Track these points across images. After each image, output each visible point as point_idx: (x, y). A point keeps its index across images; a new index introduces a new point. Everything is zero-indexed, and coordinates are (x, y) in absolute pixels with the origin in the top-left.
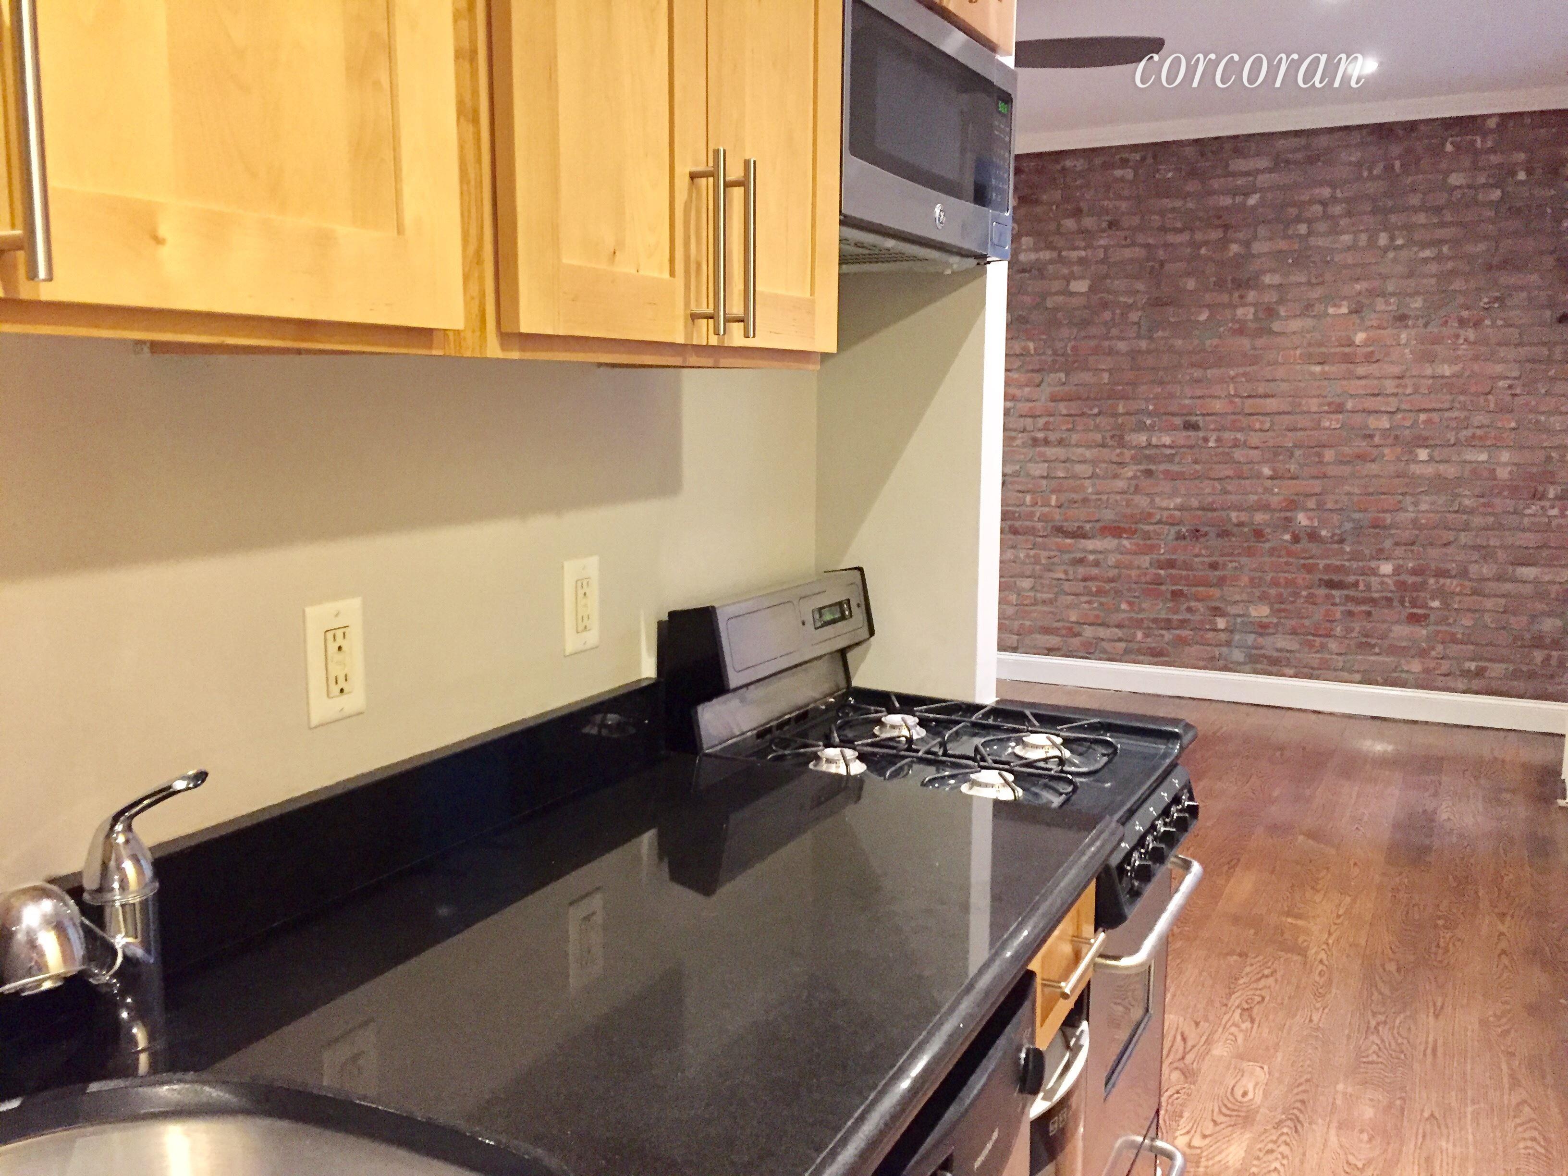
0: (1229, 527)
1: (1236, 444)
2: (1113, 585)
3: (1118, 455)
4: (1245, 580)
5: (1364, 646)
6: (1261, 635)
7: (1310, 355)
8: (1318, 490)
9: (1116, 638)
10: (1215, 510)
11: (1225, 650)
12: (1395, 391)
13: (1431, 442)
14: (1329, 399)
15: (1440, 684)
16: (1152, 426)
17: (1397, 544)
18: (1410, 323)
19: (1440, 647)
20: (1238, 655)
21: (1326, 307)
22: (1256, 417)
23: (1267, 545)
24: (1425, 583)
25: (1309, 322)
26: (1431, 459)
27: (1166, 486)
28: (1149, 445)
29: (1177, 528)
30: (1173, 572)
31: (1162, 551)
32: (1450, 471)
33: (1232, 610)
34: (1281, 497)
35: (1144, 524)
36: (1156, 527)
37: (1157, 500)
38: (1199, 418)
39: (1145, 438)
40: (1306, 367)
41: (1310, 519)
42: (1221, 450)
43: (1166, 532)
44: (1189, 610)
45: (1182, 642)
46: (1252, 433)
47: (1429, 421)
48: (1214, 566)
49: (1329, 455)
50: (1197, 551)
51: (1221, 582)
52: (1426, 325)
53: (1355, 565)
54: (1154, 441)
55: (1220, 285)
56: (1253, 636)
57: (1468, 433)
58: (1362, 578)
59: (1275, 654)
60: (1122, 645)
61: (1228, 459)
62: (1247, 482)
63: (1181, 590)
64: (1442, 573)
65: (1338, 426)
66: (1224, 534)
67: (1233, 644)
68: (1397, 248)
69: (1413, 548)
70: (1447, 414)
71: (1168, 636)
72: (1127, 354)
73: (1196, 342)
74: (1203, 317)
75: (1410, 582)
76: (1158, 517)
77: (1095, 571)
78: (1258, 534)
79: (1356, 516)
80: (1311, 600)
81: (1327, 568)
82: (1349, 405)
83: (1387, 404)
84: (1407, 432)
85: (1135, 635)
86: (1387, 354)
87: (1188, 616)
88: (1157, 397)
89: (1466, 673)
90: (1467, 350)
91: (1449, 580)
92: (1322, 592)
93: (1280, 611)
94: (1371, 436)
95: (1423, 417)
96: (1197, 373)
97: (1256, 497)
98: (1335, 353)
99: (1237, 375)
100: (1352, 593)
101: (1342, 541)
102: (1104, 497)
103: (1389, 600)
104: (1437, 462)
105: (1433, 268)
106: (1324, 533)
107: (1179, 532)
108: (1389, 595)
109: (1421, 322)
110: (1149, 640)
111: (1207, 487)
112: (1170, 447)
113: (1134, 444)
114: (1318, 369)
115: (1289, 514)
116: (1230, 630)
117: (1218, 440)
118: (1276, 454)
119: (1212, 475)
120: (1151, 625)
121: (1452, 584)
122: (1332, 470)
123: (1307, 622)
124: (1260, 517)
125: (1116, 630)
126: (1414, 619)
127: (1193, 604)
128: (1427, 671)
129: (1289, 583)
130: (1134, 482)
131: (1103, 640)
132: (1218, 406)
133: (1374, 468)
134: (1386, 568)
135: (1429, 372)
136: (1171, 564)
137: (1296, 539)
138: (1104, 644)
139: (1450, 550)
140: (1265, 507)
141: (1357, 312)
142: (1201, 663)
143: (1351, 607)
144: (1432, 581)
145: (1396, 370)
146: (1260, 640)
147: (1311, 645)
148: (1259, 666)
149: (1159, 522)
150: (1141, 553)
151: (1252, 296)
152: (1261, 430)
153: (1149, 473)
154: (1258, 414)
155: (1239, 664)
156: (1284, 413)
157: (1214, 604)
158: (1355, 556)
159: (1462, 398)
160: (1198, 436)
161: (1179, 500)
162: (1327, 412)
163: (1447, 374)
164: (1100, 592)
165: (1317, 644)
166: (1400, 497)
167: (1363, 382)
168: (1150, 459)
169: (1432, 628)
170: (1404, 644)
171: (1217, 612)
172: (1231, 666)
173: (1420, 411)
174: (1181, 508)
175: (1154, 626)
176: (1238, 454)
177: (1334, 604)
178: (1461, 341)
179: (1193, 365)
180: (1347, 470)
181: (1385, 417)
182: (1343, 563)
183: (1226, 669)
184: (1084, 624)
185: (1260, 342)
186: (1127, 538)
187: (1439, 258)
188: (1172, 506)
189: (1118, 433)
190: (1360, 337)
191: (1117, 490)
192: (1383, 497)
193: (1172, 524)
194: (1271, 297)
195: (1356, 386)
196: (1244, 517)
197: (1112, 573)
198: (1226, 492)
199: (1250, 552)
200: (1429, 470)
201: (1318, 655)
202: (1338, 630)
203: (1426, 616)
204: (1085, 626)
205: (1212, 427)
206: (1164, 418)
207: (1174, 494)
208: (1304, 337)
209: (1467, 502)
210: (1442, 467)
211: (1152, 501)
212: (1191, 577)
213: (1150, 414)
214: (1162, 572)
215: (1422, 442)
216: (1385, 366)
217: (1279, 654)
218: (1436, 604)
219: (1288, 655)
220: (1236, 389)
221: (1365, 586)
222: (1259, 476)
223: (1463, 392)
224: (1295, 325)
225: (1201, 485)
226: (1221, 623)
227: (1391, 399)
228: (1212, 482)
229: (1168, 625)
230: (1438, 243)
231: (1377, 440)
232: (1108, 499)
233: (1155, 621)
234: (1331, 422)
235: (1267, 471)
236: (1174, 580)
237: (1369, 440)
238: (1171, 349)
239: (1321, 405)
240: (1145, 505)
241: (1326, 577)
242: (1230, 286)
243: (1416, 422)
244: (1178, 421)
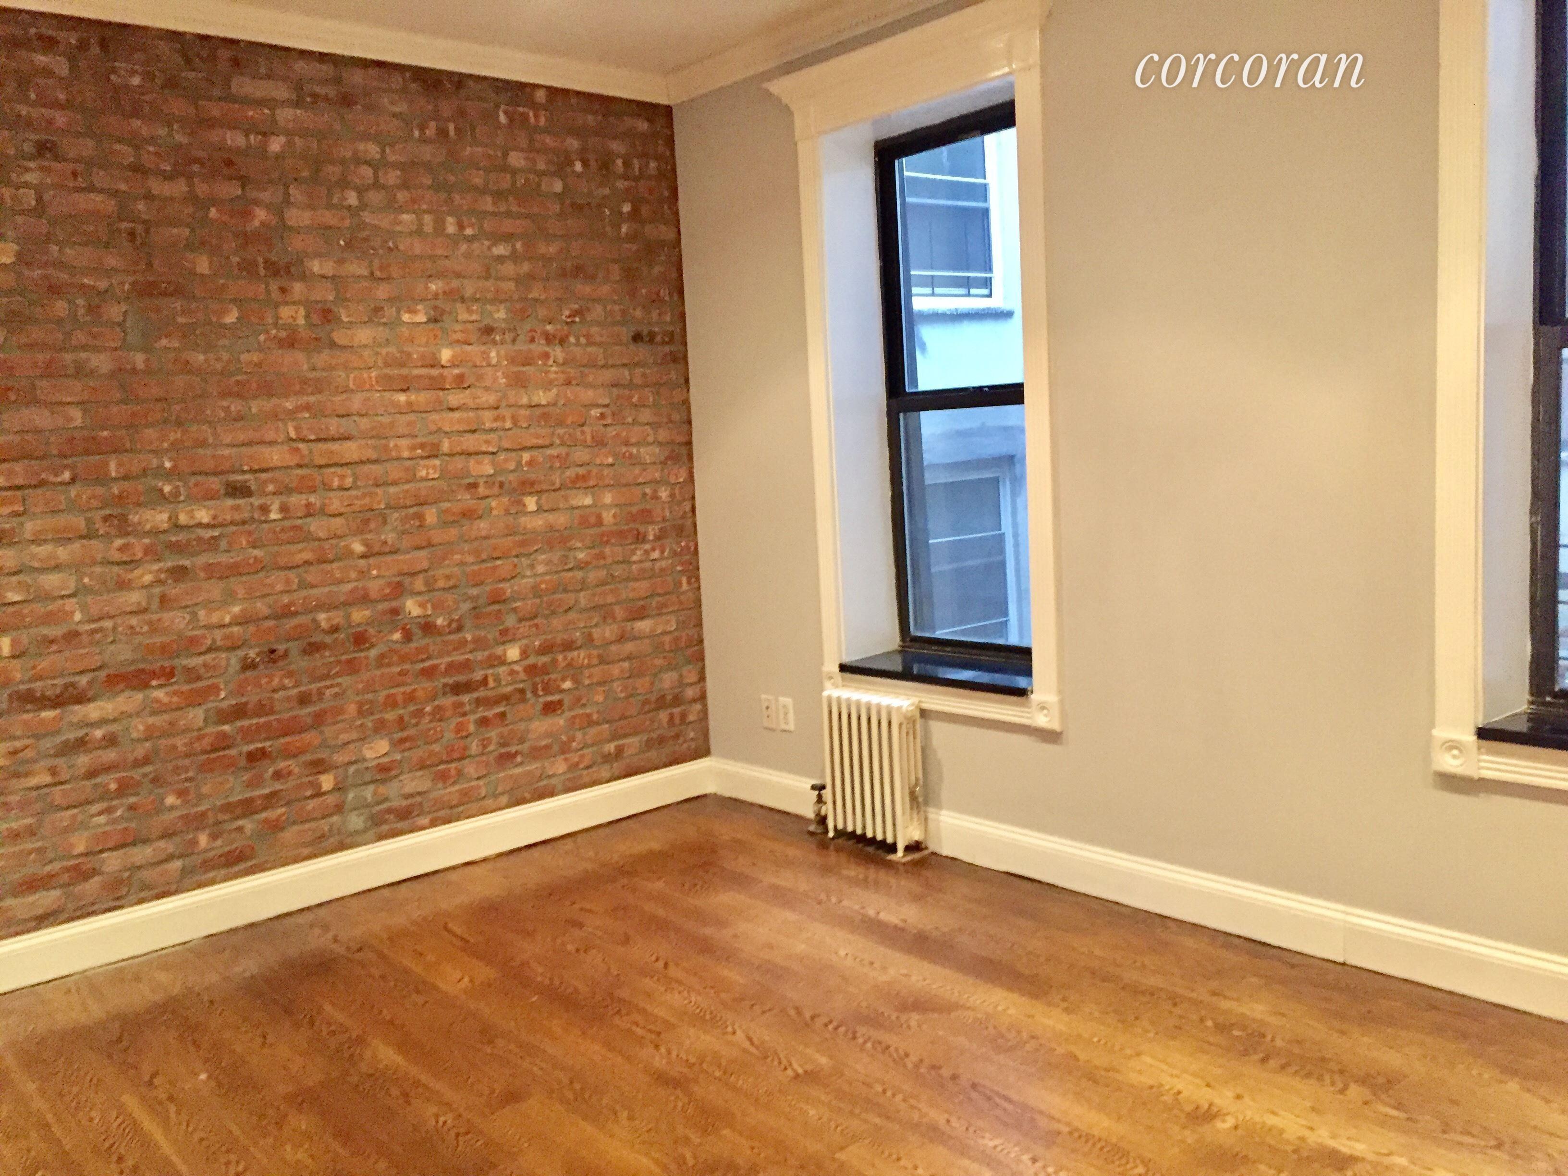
0: (317, 638)
1: (310, 512)
2: (148, 769)
3: (120, 549)
4: (352, 709)
5: (506, 759)
6: (383, 781)
7: (389, 378)
8: (425, 565)
9: (163, 856)
10: (296, 614)
11: (335, 818)
12: (495, 425)
13: (537, 487)
14: (419, 440)
15: (586, 779)
16: (176, 494)
17: (521, 620)
18: (498, 338)
19: (579, 735)
20: (356, 821)
21: (398, 312)
22: (332, 470)
23: (373, 653)
24: (554, 661)
25: (382, 333)
26: (540, 510)
27: (215, 590)
28: (178, 527)
29: (240, 653)
30: (246, 723)
31: (223, 695)
32: (560, 520)
33: (339, 758)
34: (381, 582)
35: (187, 657)
36: (208, 657)
37: (202, 613)
38: (247, 476)
39: (165, 516)
40: (387, 395)
41: (422, 605)
42: (287, 523)
43: (224, 663)
44: (278, 775)
45: (276, 827)
46: (332, 494)
47: (530, 463)
48: (304, 700)
49: (431, 515)
50: (276, 682)
51: (319, 719)
52: (514, 341)
53: (480, 656)
54: (183, 519)
55: (248, 268)
56: (371, 788)
57: (570, 473)
58: (490, 671)
59: (405, 803)
60: (178, 864)
61: (300, 536)
62: (335, 565)
63: (264, 748)
64: (569, 646)
65: (436, 476)
66: (313, 648)
67: (346, 807)
68: (470, 240)
69: (536, 621)
70: (549, 452)
71: (248, 825)
72: (112, 375)
73: (225, 356)
74: (231, 318)
75: (540, 664)
76: (209, 642)
77: (110, 755)
78: (360, 640)
79: (474, 591)
80: (439, 715)
81: (452, 668)
82: (446, 446)
83: (487, 442)
84: (511, 477)
85: (194, 842)
86: (480, 378)
87: (278, 786)
88: (175, 446)
89: (607, 759)
90: (556, 373)
91: (575, 653)
92: (448, 701)
93: (402, 741)
94: (474, 486)
95: (526, 456)
96: (236, 406)
97: (349, 587)
98: (419, 377)
99: (298, 409)
100: (481, 693)
101: (460, 629)
102: (108, 624)
103: (522, 691)
104: (546, 511)
105: (509, 269)
106: (440, 621)
107: (246, 658)
108: (521, 686)
109: (508, 337)
110: (219, 842)
111: (277, 580)
112: (214, 526)
113: (148, 527)
114: (402, 398)
115: (394, 604)
116: (339, 788)
117: (284, 509)
118: (367, 521)
119: (282, 561)
120: (221, 817)
121: (580, 656)
122: (437, 536)
123: (436, 747)
124: (359, 615)
125: (162, 844)
126: (550, 709)
127: (282, 765)
128: (574, 767)
129: (410, 698)
130: (157, 590)
131: (139, 868)
132: (275, 456)
133: (483, 526)
134: (513, 653)
135: (525, 400)
136: (239, 712)
137: (408, 637)
138: (146, 875)
139: (572, 615)
140: (364, 599)
141: (436, 321)
142: (306, 851)
143: (482, 712)
144: (560, 657)
145: (490, 398)
146: (382, 789)
147: (443, 777)
148: (385, 828)
149: (210, 650)
150: (189, 706)
151: (298, 288)
152: (342, 488)
153: (179, 573)
154: (336, 465)
155: (357, 832)
156: (370, 461)
157: (308, 757)
158: (480, 643)
159: (561, 431)
160: (252, 505)
161: (236, 609)
162: (422, 458)
163: (544, 402)
164: (124, 789)
165: (453, 772)
166: (516, 560)
167: (457, 415)
168: (177, 548)
169: (568, 714)
170: (543, 743)
171: (319, 766)
172: (348, 841)
173: (525, 449)
174: (243, 621)
175: (227, 817)
176: (317, 526)
177: (464, 714)
178: (551, 362)
179: (223, 395)
180: (454, 532)
181: (487, 459)
182: (466, 657)
183: (342, 847)
184: (101, 851)
185: (323, 358)
186: (161, 686)
187: (514, 257)
188: (227, 619)
189: (116, 511)
190: (446, 355)
191: (128, 609)
192: (499, 562)
193: (233, 648)
194: (326, 294)
195: (450, 421)
196: (337, 617)
197: (140, 751)
198: (304, 585)
199: (352, 667)
200: (538, 522)
201: (457, 787)
202: (474, 747)
203: (560, 702)
204: (105, 855)
205: (271, 488)
206: (193, 480)
207: (230, 597)
208: (377, 353)
209: (581, 555)
210: (551, 517)
211: (194, 614)
212: (274, 723)
213: (169, 475)
214: (226, 728)
215: (528, 486)
216: (479, 392)
217: (409, 801)
218: (567, 685)
219: (418, 799)
220: (297, 429)
221: (495, 680)
222: (349, 553)
223: (560, 423)
224: (364, 335)
225: (268, 581)
226: (327, 782)
227: (492, 436)
228: (282, 573)
229: (247, 808)
230: (508, 237)
231: (482, 490)
232: (114, 628)
233: (227, 808)
234: (428, 470)
235: (358, 547)
236: (248, 735)
237: (473, 490)
238: (187, 368)
239: (413, 448)
240: (182, 626)
241: (450, 680)
242: (262, 272)
243: (519, 464)
244: (215, 483)
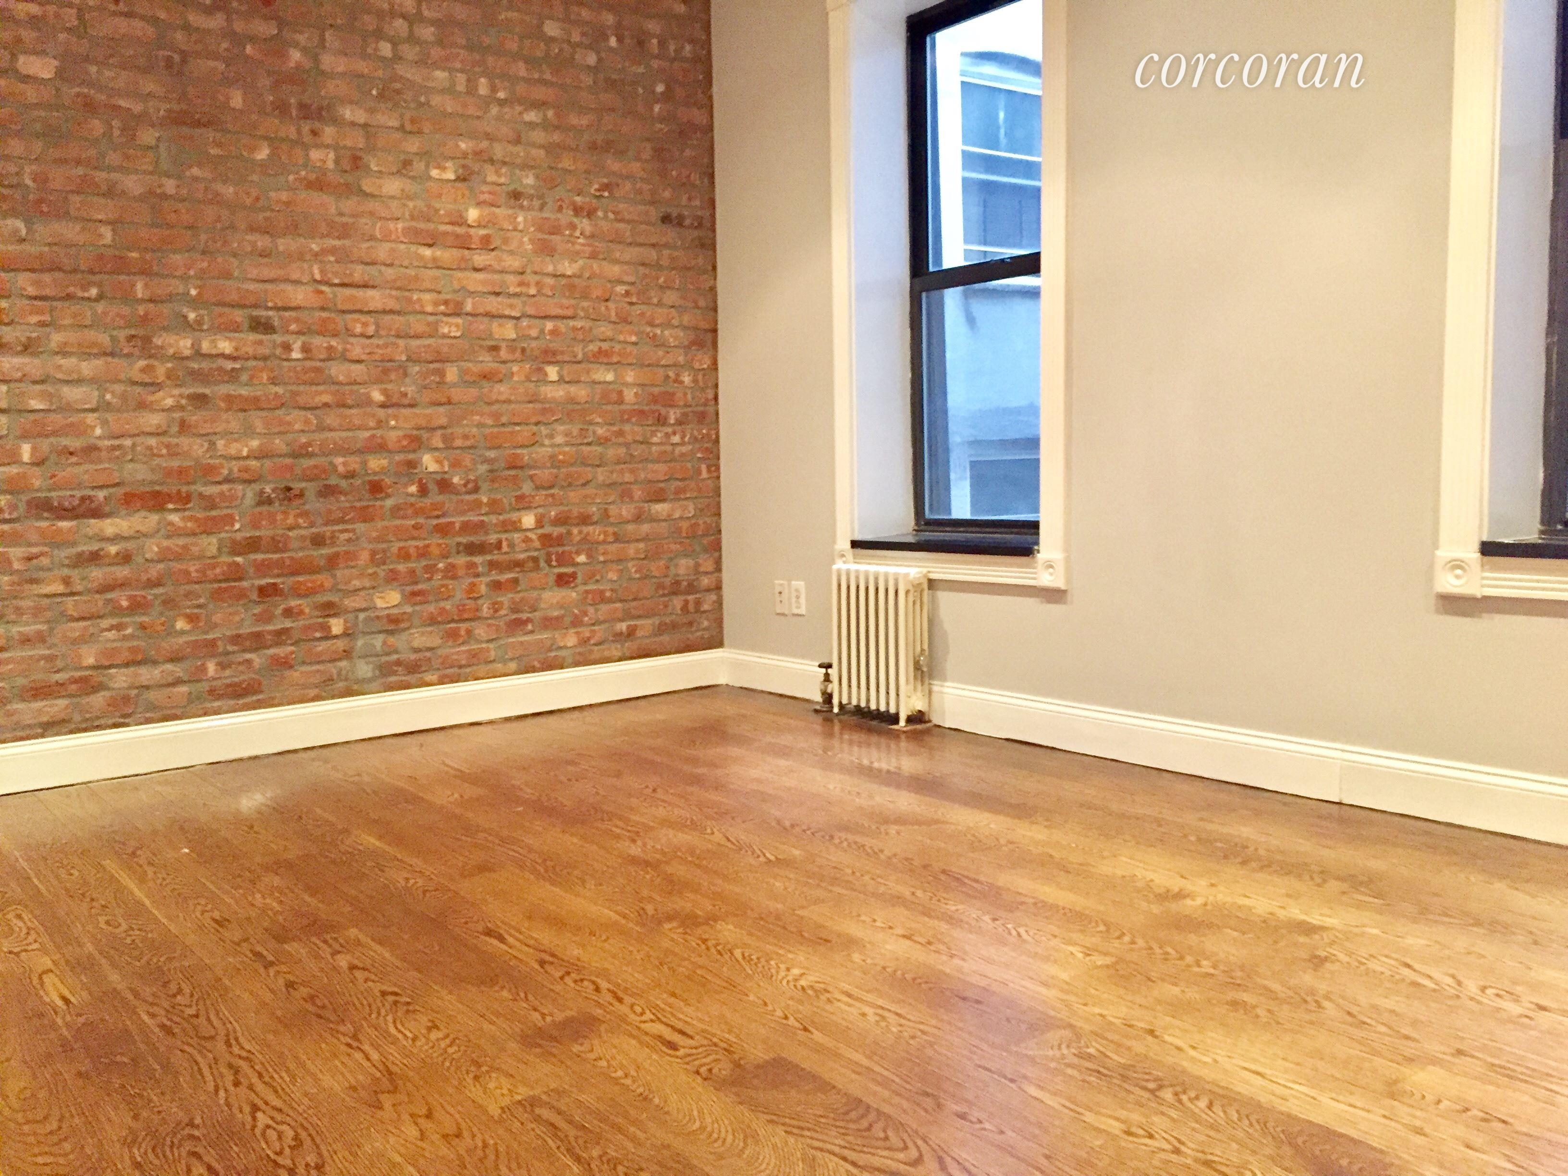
0: (333, 481)
1: (331, 355)
2: (160, 590)
3: (143, 370)
4: (365, 556)
5: (517, 625)
6: (391, 632)
7: (417, 232)
8: (443, 421)
9: (170, 679)
10: (311, 455)
11: (343, 664)
12: (518, 290)
13: (559, 358)
14: (444, 296)
15: (596, 656)
16: (199, 322)
17: (537, 488)
18: (525, 203)
19: (591, 610)
20: (364, 669)
21: (427, 166)
22: (356, 316)
23: (389, 503)
24: (569, 533)
25: (411, 187)
26: (561, 380)
27: (233, 422)
28: (198, 354)
29: (256, 487)
30: (260, 557)
31: (237, 526)
32: (581, 392)
33: (350, 603)
34: (400, 433)
35: (205, 484)
36: (225, 487)
37: (220, 444)
38: (271, 313)
39: (188, 343)
40: (413, 248)
41: (439, 462)
42: (308, 364)
43: (240, 494)
44: (288, 613)
45: (285, 664)
46: (352, 340)
47: (554, 332)
48: (318, 541)
49: (452, 373)
50: (291, 521)
51: (332, 562)
52: (541, 209)
53: (493, 519)
54: (205, 347)
55: (282, 108)
56: (381, 637)
57: (593, 347)
58: (504, 536)
59: (413, 657)
60: (183, 689)
61: (318, 377)
62: (354, 411)
63: (274, 584)
64: (585, 520)
65: (458, 334)
66: (328, 491)
67: (354, 654)
68: (502, 103)
69: (552, 491)
70: (571, 323)
71: (257, 659)
72: (142, 198)
73: (254, 193)
74: (263, 154)
75: (555, 534)
76: (225, 472)
77: (122, 572)
78: (376, 488)
79: (492, 454)
80: (451, 572)
81: (466, 527)
82: (469, 307)
83: (511, 306)
84: (534, 344)
85: (203, 669)
86: (506, 241)
87: (288, 624)
88: (202, 275)
89: (619, 637)
90: (583, 245)
91: (590, 529)
92: (461, 560)
93: (414, 594)
94: (495, 349)
95: (549, 325)
96: (262, 242)
97: (367, 434)
98: (446, 234)
99: (324, 251)
100: (496, 557)
101: (476, 490)
102: (128, 442)
103: (535, 560)
104: (568, 382)
105: (538, 136)
106: (456, 480)
107: (262, 492)
108: (535, 554)
109: (536, 203)
110: (228, 672)
111: (296, 418)
112: (234, 359)
113: (171, 351)
114: (427, 252)
115: (411, 456)
116: (346, 634)
117: (306, 349)
118: (386, 371)
119: (301, 400)
120: (230, 648)
121: (595, 532)
122: (457, 394)
123: (448, 605)
124: (376, 463)
125: (169, 667)
126: (563, 581)
127: (293, 603)
128: (584, 641)
129: (423, 553)
130: (177, 415)
131: (147, 687)
132: (300, 295)
133: (502, 390)
134: (528, 520)
135: (550, 269)
136: (252, 545)
137: (423, 491)
138: (152, 695)
139: (589, 490)
140: (379, 447)
141: (464, 180)
142: (313, 692)
143: (495, 576)
144: (575, 531)
145: (515, 263)
146: (391, 640)
147: (453, 635)
148: (393, 679)
149: (227, 480)
150: (204, 532)
151: (329, 132)
152: (363, 335)
153: (200, 400)
154: (361, 312)
155: (364, 681)
156: (391, 312)
157: (321, 598)
158: (495, 507)
159: (585, 304)
160: (274, 341)
161: (255, 443)
162: (445, 315)
163: (569, 273)
164: (137, 606)
165: (463, 633)
166: (535, 428)
167: (480, 276)
168: (198, 376)
169: (582, 588)
170: (556, 614)
171: (330, 609)
172: (355, 687)
173: (546, 317)
174: (261, 455)
175: (235, 648)
176: (338, 370)
177: (477, 575)
178: (577, 234)
179: (252, 229)
180: (474, 392)
181: (510, 324)
182: (482, 518)
183: (349, 693)
184: (110, 667)
185: (349, 204)
186: (176, 510)
187: (545, 125)
188: (245, 453)
189: (141, 332)
190: (473, 214)
191: (148, 430)
192: (518, 428)
193: (249, 482)
194: (355, 140)
195: (475, 281)
196: (354, 462)
197: (155, 571)
198: (322, 428)
199: (366, 516)
200: (558, 393)
201: (466, 647)
202: (485, 611)
203: (574, 576)
204: (113, 671)
205: (293, 327)
206: (218, 310)
207: (249, 432)
208: (404, 205)
209: (600, 431)
210: (573, 389)
211: (212, 444)
212: (288, 562)
213: (194, 303)
214: (239, 559)
215: (549, 356)
216: (505, 256)
217: (420, 655)
218: (582, 558)
219: (428, 654)
220: (322, 272)
221: (509, 546)
222: (369, 402)
223: (585, 296)
224: (392, 186)
225: (288, 418)
226: (337, 626)
227: (514, 301)
228: (303, 413)
229: (257, 641)
230: (539, 105)
231: (504, 354)
232: (134, 445)
233: (236, 639)
234: (451, 327)
235: (377, 396)
236: (262, 568)
237: (494, 353)
238: (217, 200)
239: (436, 304)
240: (200, 452)
241: (464, 540)
242: (294, 113)
243: (542, 331)
244: (239, 316)
